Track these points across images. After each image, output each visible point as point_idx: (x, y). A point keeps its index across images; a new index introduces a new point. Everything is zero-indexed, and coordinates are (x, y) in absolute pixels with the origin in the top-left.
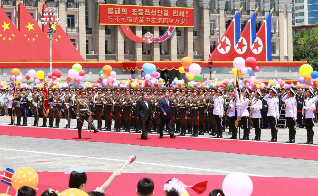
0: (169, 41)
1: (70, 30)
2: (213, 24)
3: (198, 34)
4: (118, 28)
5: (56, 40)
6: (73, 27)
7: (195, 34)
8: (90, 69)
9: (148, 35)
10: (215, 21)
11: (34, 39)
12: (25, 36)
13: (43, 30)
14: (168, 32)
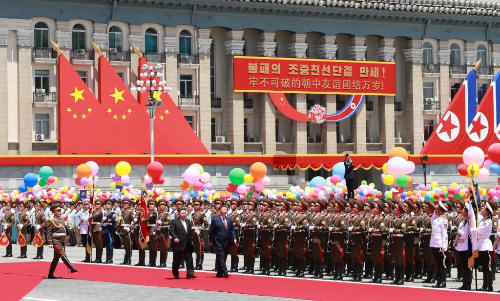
0: (353, 119)
1: (184, 100)
2: (429, 91)
3: (403, 107)
4: (266, 98)
5: (162, 118)
6: (190, 95)
7: (398, 107)
8: (218, 167)
9: (316, 109)
10: (432, 85)
11: (124, 117)
12: (110, 111)
13: (139, 101)
14: (352, 105)
